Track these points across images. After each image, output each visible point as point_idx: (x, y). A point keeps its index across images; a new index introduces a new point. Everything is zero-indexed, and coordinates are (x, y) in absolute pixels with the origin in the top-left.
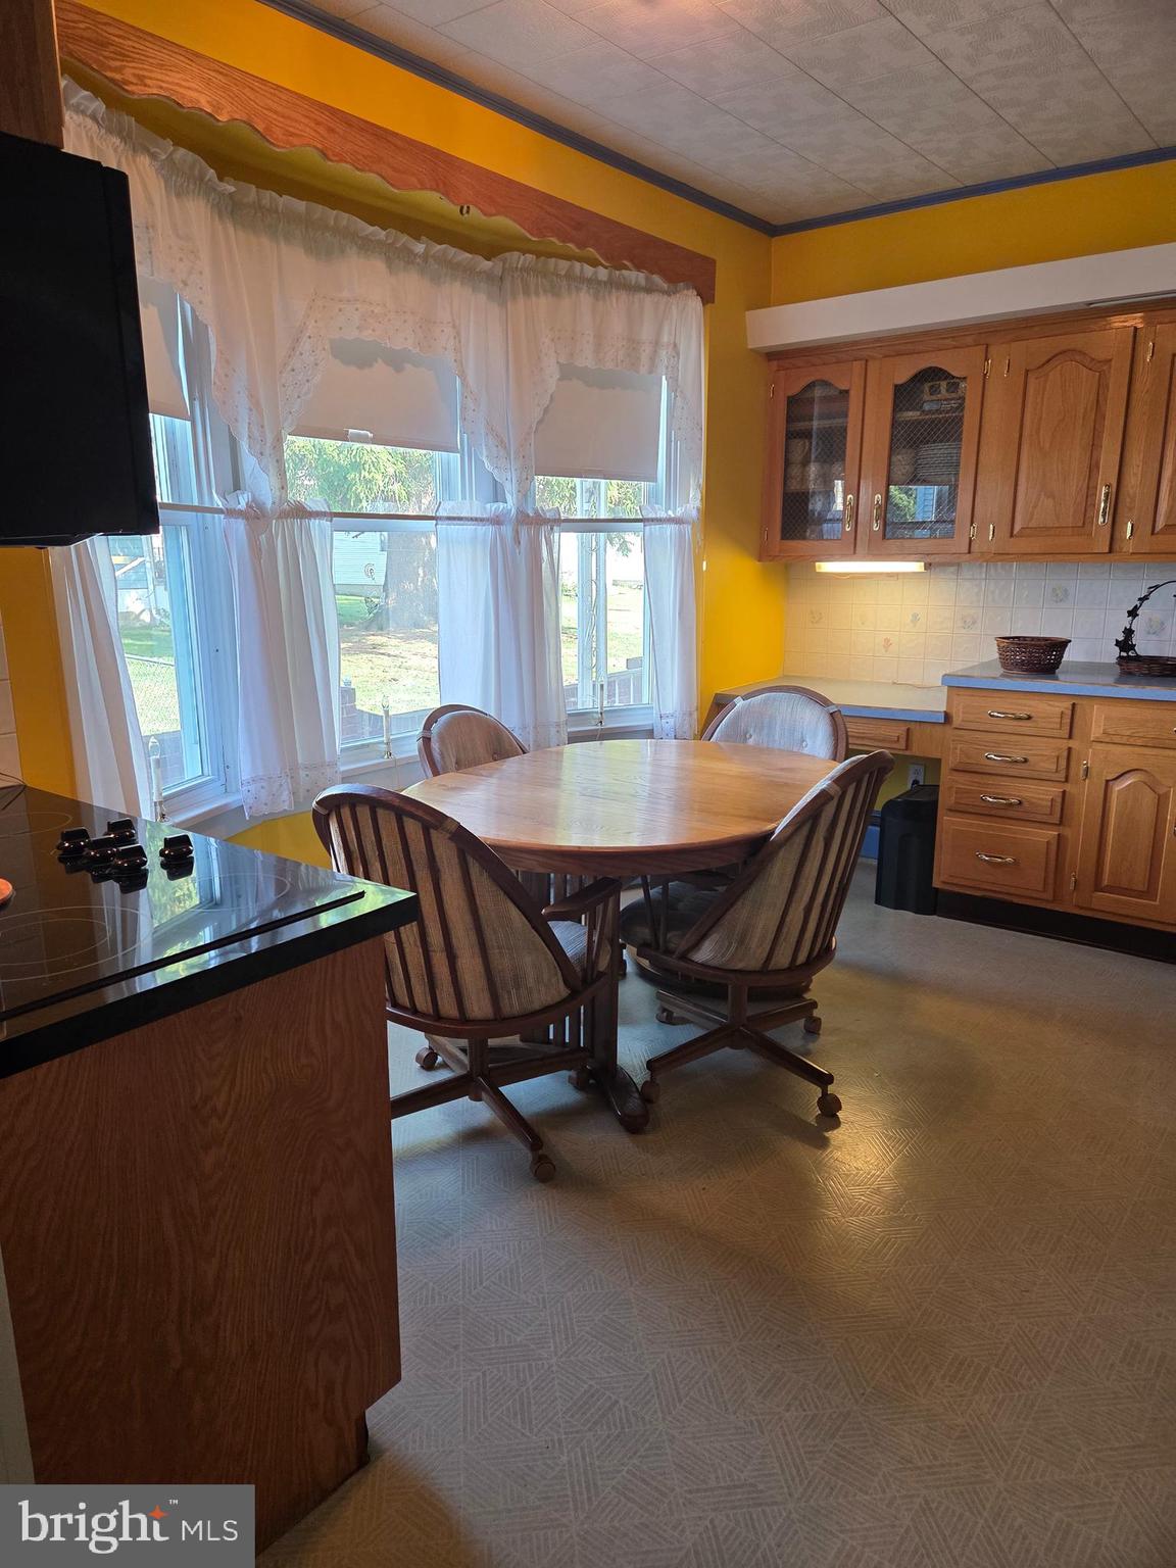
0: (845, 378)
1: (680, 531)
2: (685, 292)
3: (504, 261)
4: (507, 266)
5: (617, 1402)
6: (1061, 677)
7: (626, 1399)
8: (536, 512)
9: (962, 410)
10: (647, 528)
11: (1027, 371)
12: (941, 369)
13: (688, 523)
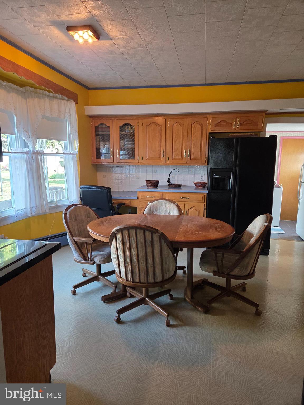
0: (109, 123)
1: (74, 156)
2: (71, 101)
3: (26, 89)
4: (26, 90)
5: (105, 353)
6: (158, 188)
7: (107, 352)
8: (37, 151)
9: (134, 133)
10: (65, 155)
11: (146, 126)
12: (129, 124)
13: (75, 154)
